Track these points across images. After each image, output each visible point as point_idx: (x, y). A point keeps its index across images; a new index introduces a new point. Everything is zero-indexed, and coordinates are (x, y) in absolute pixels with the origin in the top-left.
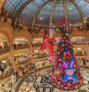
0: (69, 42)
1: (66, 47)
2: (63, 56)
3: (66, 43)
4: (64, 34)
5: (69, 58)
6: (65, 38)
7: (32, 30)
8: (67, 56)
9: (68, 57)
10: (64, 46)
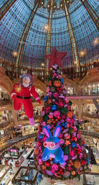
0: (62, 96)
1: (53, 105)
2: (49, 119)
3: (54, 98)
4: (52, 83)
5: (56, 122)
6: (53, 90)
7: (15, 75)
8: (53, 120)
9: (55, 120)
10: (51, 102)
